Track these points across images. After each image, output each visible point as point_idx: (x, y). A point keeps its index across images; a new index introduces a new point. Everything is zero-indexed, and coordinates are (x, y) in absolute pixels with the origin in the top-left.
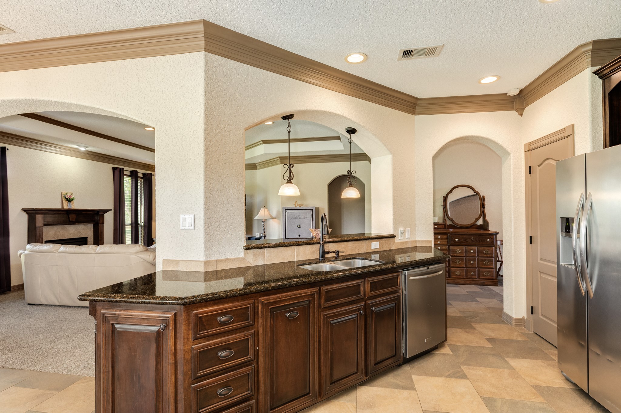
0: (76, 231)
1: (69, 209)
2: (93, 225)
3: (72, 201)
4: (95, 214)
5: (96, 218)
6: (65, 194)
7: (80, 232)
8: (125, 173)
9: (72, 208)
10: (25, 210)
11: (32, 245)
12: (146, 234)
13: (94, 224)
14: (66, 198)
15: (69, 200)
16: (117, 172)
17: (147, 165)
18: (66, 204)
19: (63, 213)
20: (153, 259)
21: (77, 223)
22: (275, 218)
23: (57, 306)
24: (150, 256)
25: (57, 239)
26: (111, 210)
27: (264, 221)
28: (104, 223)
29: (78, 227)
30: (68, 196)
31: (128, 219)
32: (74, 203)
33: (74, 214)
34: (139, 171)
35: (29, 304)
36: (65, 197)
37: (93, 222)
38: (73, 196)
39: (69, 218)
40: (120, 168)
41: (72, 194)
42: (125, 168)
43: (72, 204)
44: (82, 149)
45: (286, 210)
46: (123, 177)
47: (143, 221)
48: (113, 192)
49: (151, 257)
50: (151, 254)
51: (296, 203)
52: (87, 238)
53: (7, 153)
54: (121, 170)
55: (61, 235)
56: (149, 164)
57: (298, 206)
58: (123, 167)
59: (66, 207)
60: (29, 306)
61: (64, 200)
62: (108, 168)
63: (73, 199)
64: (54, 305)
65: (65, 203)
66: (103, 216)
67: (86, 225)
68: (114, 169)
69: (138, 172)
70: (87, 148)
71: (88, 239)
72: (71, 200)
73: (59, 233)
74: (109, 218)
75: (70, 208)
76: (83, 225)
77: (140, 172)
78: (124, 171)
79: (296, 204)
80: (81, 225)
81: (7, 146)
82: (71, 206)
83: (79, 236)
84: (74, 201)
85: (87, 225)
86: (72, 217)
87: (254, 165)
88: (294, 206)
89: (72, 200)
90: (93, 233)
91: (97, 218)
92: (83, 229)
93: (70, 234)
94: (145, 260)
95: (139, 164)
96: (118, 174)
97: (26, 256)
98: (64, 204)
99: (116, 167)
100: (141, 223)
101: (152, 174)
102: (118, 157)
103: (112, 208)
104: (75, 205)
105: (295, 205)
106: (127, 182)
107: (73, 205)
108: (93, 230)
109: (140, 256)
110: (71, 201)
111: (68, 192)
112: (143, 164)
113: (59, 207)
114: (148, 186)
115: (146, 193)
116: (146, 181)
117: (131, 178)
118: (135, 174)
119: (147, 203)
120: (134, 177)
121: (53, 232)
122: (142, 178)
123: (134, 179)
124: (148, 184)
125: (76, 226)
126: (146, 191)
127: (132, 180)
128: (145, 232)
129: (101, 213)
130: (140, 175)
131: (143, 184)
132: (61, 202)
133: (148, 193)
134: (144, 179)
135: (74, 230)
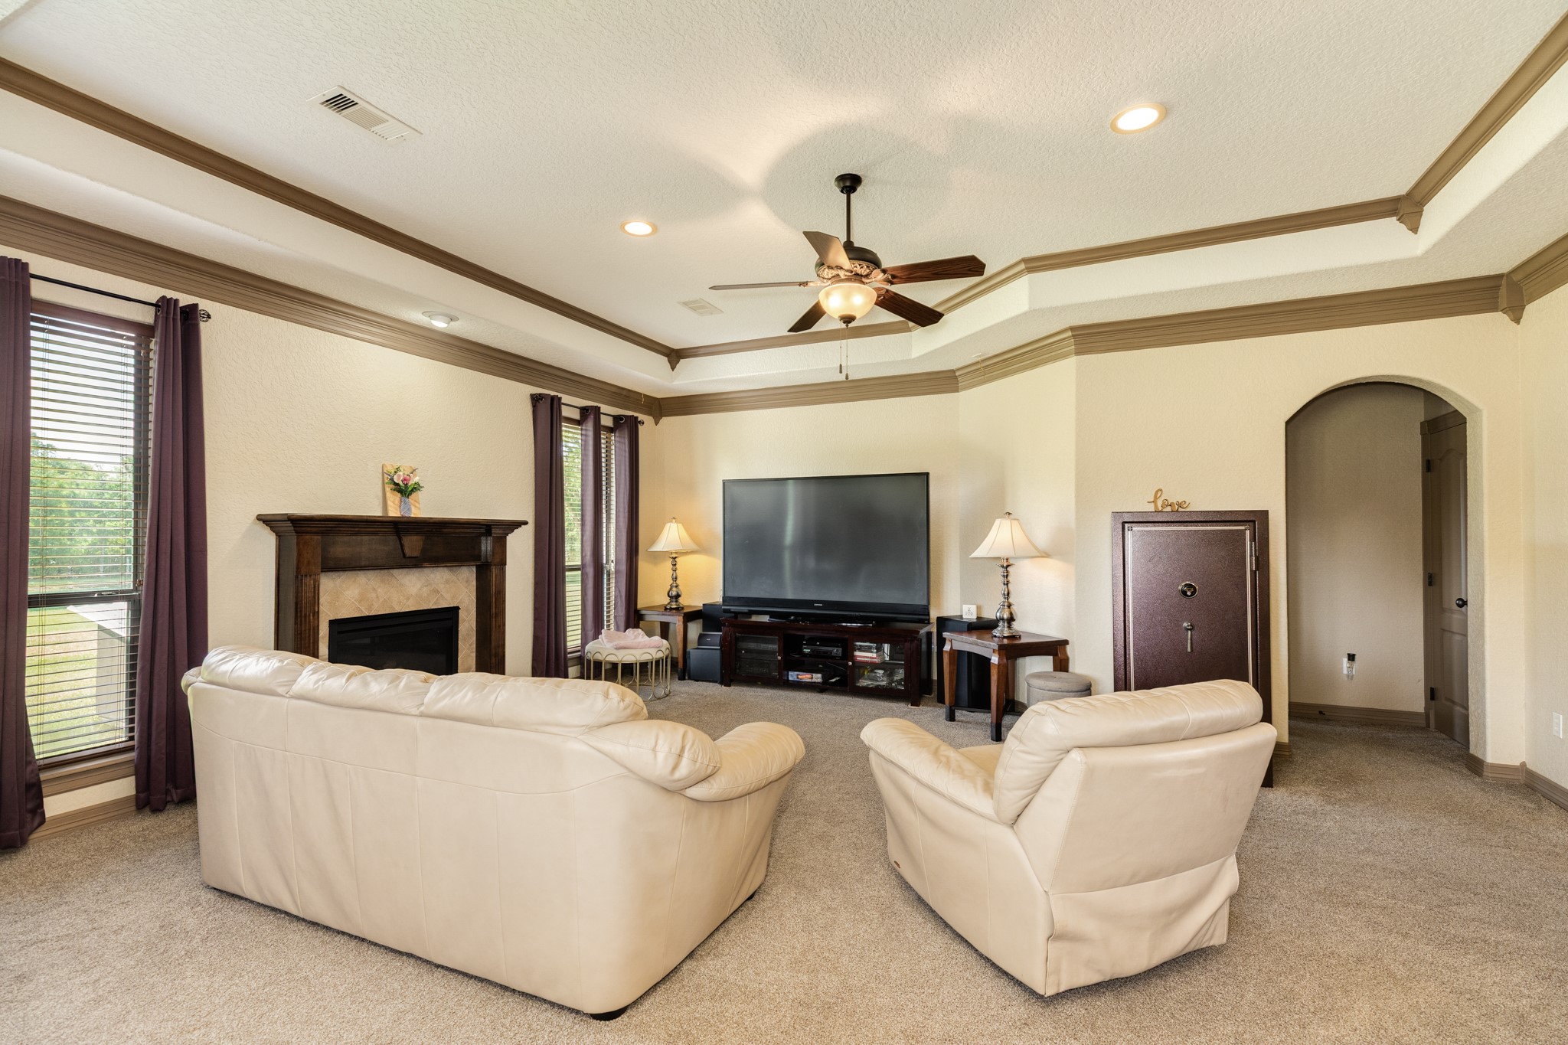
0: (425, 590)
1: (403, 517)
2: (474, 569)
3: (414, 495)
4: (480, 534)
5: (483, 548)
6: (393, 471)
7: (438, 592)
8: (566, 412)
9: (412, 516)
10: (267, 521)
12: (621, 596)
13: (478, 567)
14: (397, 484)
15: (405, 490)
16: (544, 407)
17: (624, 393)
18: (393, 502)
19: (385, 532)
20: (670, 768)
21: (425, 565)
22: (1046, 555)
24: (654, 750)
25: (368, 614)
26: (526, 523)
27: (1008, 566)
28: (505, 564)
29: (432, 575)
30: (399, 476)
31: (574, 552)
32: (418, 502)
33: (417, 534)
34: (604, 408)
36: (392, 480)
37: (474, 560)
38: (416, 479)
39: (402, 545)
40: (553, 398)
41: (414, 470)
42: (565, 398)
43: (412, 502)
44: (440, 325)
45: (1126, 525)
46: (561, 426)
47: (612, 557)
48: (533, 470)
49: (661, 756)
50: (660, 742)
51: (1156, 498)
52: (457, 608)
53: (204, 327)
54: (555, 403)
55: (381, 600)
56: (630, 391)
57: (1169, 509)
58: (560, 395)
59: (394, 512)
61: (388, 489)
62: (517, 395)
63: (417, 488)
65: (394, 499)
66: (501, 544)
67: (454, 569)
68: (536, 399)
69: (602, 411)
70: (452, 323)
71: (462, 614)
72: (410, 489)
73: (374, 595)
74: (520, 550)
75: (406, 515)
76: (445, 569)
77: (609, 411)
78: (563, 407)
79: (1160, 503)
80: (439, 569)
81: (204, 305)
82: (409, 509)
83: (435, 603)
84: (419, 492)
85: (457, 568)
86: (413, 544)
87: (949, 374)
88: (1151, 508)
89: (412, 491)
90: (475, 593)
91: (486, 545)
92: (447, 582)
93: (408, 599)
94: (630, 771)
95: (605, 387)
96: (547, 416)
98: (389, 503)
99: (540, 394)
100: (607, 562)
101: (637, 418)
102: (548, 363)
103: (529, 517)
104: (422, 508)
105: (1156, 506)
106: (573, 443)
107: (417, 505)
108: (475, 583)
109: (607, 747)
110: (410, 494)
111: (404, 463)
112: (614, 390)
113: (375, 511)
114: (627, 455)
115: (623, 476)
116: (623, 440)
117: (582, 429)
118: (592, 416)
119: (624, 503)
120: (590, 425)
121: (357, 591)
122: (611, 430)
123: (591, 434)
124: (627, 449)
125: (427, 571)
126: (623, 467)
127: (586, 435)
128: (619, 591)
129: (496, 532)
130: (606, 421)
131: (615, 448)
132: (380, 494)
133: (628, 474)
134: (617, 434)
135: (419, 586)
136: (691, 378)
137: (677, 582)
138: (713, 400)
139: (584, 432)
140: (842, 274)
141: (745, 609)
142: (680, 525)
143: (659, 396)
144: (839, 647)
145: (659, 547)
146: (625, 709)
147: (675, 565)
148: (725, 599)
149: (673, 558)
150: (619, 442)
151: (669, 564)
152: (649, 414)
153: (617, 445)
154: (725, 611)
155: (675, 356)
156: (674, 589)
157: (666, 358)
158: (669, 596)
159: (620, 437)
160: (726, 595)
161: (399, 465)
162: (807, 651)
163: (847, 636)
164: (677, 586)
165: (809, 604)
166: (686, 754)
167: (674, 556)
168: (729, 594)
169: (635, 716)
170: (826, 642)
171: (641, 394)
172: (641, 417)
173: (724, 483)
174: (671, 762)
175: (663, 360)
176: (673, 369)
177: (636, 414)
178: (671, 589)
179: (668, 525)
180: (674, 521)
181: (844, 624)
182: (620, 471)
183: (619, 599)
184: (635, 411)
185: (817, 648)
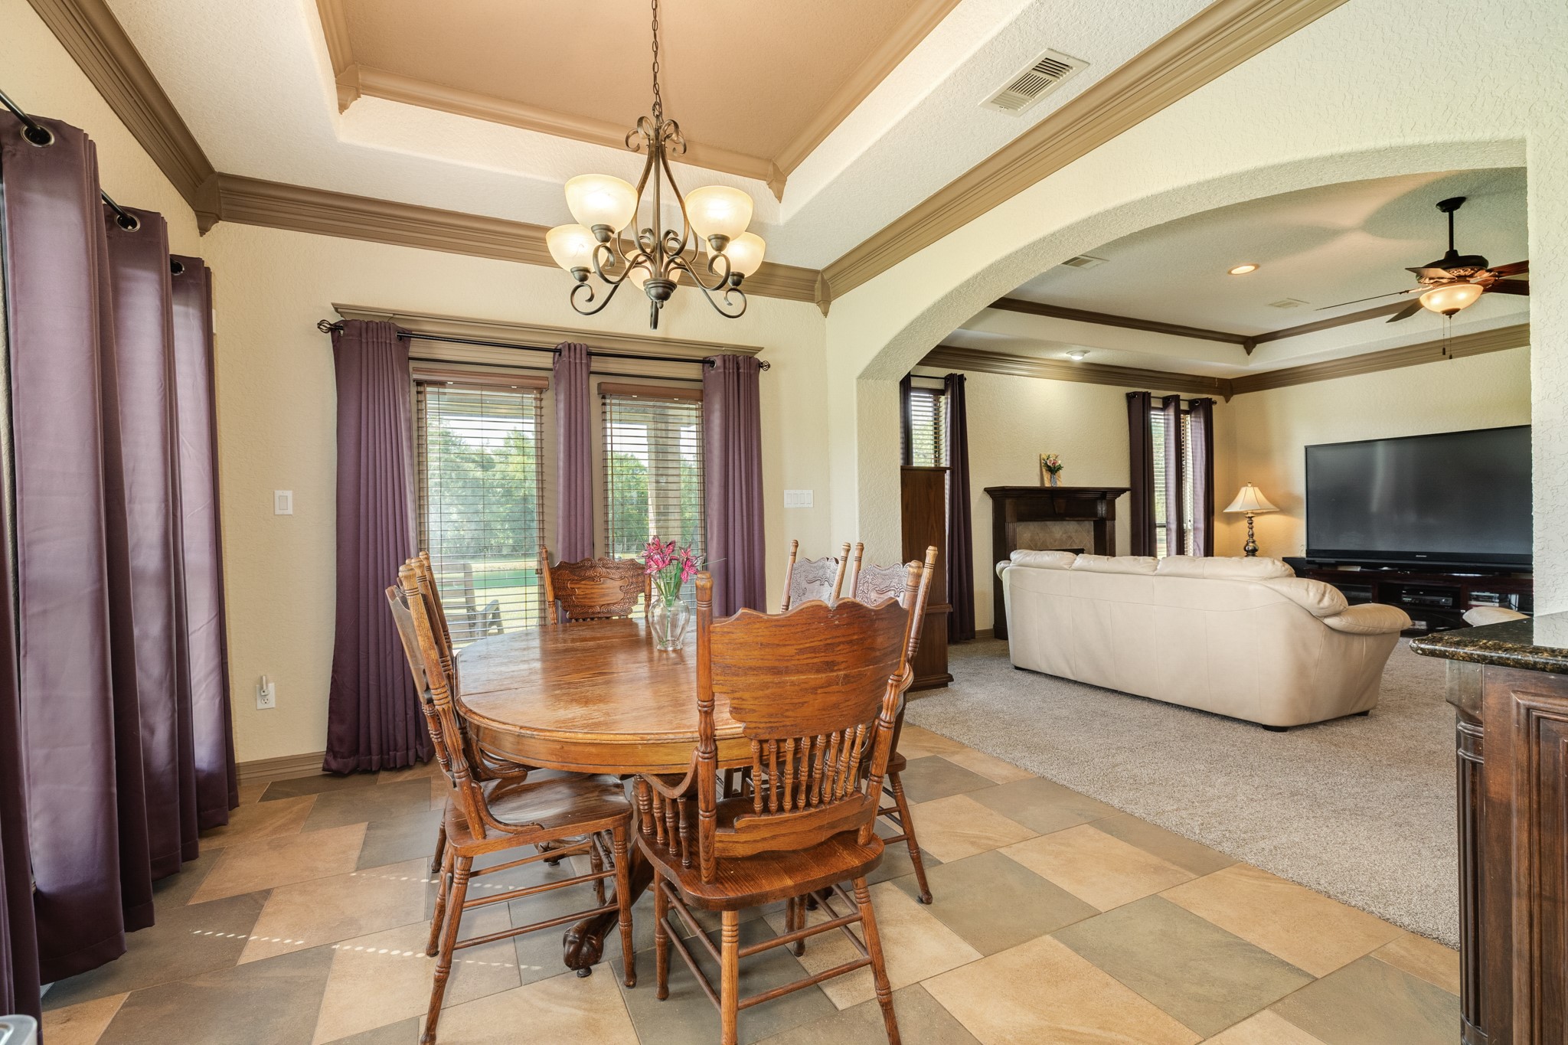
0: (1064, 535)
1: (1053, 487)
2: (1092, 523)
3: (1058, 472)
4: (1097, 499)
5: (1099, 508)
6: (1046, 457)
7: (1073, 537)
8: (1154, 403)
9: (1058, 486)
10: (989, 491)
11: (1020, 553)
12: (1199, 550)
13: (1094, 521)
14: (1048, 466)
15: (1053, 470)
16: (1137, 403)
17: (1200, 380)
18: (1047, 478)
19: (1043, 497)
21: (1066, 519)
23: (1069, 681)
26: (1126, 490)
28: (1115, 519)
29: (1068, 527)
30: (1051, 461)
32: (1062, 477)
33: (1062, 498)
34: (1183, 395)
35: (1017, 668)
36: (1046, 463)
37: (1092, 517)
38: (1060, 462)
39: (1052, 507)
40: (1144, 394)
41: (1058, 455)
42: (1154, 393)
43: (1058, 477)
44: (1077, 358)
46: (1150, 412)
48: (1128, 451)
49: (1310, 597)
50: (1311, 587)
54: (1146, 398)
55: (1042, 541)
56: (1203, 377)
58: (1149, 391)
59: (1047, 484)
60: (1016, 671)
61: (1044, 470)
62: (1114, 396)
63: (1060, 468)
64: (1062, 679)
65: (1047, 476)
66: (1112, 503)
67: (1081, 522)
68: (1130, 397)
69: (1181, 398)
70: (1086, 355)
73: (1037, 538)
74: (1123, 510)
76: (1075, 523)
77: (1186, 397)
78: (1152, 400)
81: (968, 374)
82: (1056, 482)
83: (1070, 545)
84: (1061, 470)
85: (1084, 522)
86: (1059, 505)
89: (1057, 470)
90: (1093, 540)
91: (1102, 509)
92: (1076, 531)
93: (1056, 541)
94: (1291, 600)
95: (1182, 377)
96: (1138, 409)
97: (1012, 572)
98: (1045, 479)
99: (1134, 393)
101: (1211, 399)
102: (1139, 367)
103: (1128, 486)
104: (1064, 480)
106: (1160, 424)
107: (1060, 479)
108: (1093, 533)
109: (1277, 587)
110: (1056, 472)
111: (1051, 452)
112: (1190, 379)
113: (1036, 483)
114: (1203, 432)
115: (1199, 450)
116: (1198, 420)
117: (1164, 415)
118: (1173, 404)
119: (1201, 472)
120: (1171, 412)
121: (1029, 535)
122: (1187, 412)
123: (1172, 418)
124: (1203, 427)
125: (1065, 523)
126: (1199, 443)
127: (1168, 419)
128: (1198, 546)
129: (1109, 496)
130: (1184, 406)
131: (1193, 428)
132: (1039, 473)
133: (1204, 447)
134: (1193, 415)
135: (1061, 533)
136: (1265, 360)
137: (1254, 538)
138: (1290, 374)
139: (1166, 417)
140: (1444, 281)
141: (1332, 560)
142: (1257, 489)
143: (1230, 377)
144: (1448, 597)
145: (1234, 508)
146: (1285, 570)
147: (1251, 523)
148: (1308, 552)
149: (1249, 517)
150: (1195, 421)
151: (1245, 523)
152: (1220, 394)
153: (1193, 423)
154: (1309, 562)
155: (1250, 343)
156: (1251, 544)
157: (1242, 346)
158: (1245, 550)
159: (1195, 417)
160: (1310, 548)
161: (1049, 453)
162: (1407, 600)
163: (1459, 586)
164: (1253, 542)
165: (1411, 555)
166: (1327, 595)
167: (1250, 515)
168: (1313, 547)
169: (1290, 576)
170: (1429, 591)
171: (1215, 378)
172: (1214, 397)
173: (1307, 448)
174: (1318, 597)
175: (1240, 347)
176: (1249, 353)
177: (1210, 396)
178: (1247, 544)
179: (1243, 490)
180: (1250, 485)
181: (1455, 574)
182: (1196, 445)
183: (1197, 551)
184: (1208, 393)
185: (1420, 597)
